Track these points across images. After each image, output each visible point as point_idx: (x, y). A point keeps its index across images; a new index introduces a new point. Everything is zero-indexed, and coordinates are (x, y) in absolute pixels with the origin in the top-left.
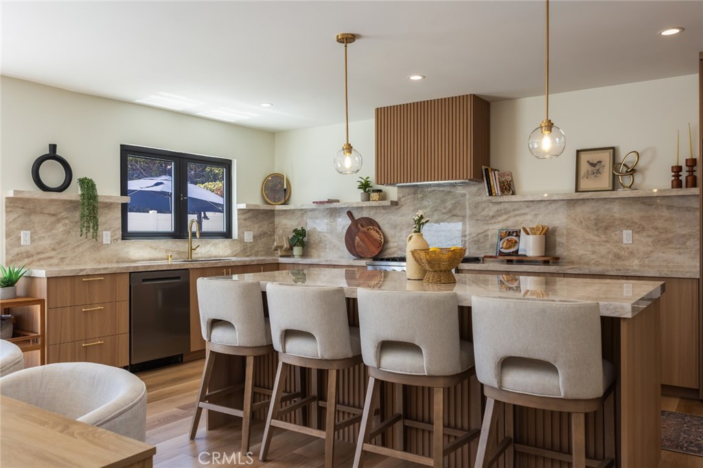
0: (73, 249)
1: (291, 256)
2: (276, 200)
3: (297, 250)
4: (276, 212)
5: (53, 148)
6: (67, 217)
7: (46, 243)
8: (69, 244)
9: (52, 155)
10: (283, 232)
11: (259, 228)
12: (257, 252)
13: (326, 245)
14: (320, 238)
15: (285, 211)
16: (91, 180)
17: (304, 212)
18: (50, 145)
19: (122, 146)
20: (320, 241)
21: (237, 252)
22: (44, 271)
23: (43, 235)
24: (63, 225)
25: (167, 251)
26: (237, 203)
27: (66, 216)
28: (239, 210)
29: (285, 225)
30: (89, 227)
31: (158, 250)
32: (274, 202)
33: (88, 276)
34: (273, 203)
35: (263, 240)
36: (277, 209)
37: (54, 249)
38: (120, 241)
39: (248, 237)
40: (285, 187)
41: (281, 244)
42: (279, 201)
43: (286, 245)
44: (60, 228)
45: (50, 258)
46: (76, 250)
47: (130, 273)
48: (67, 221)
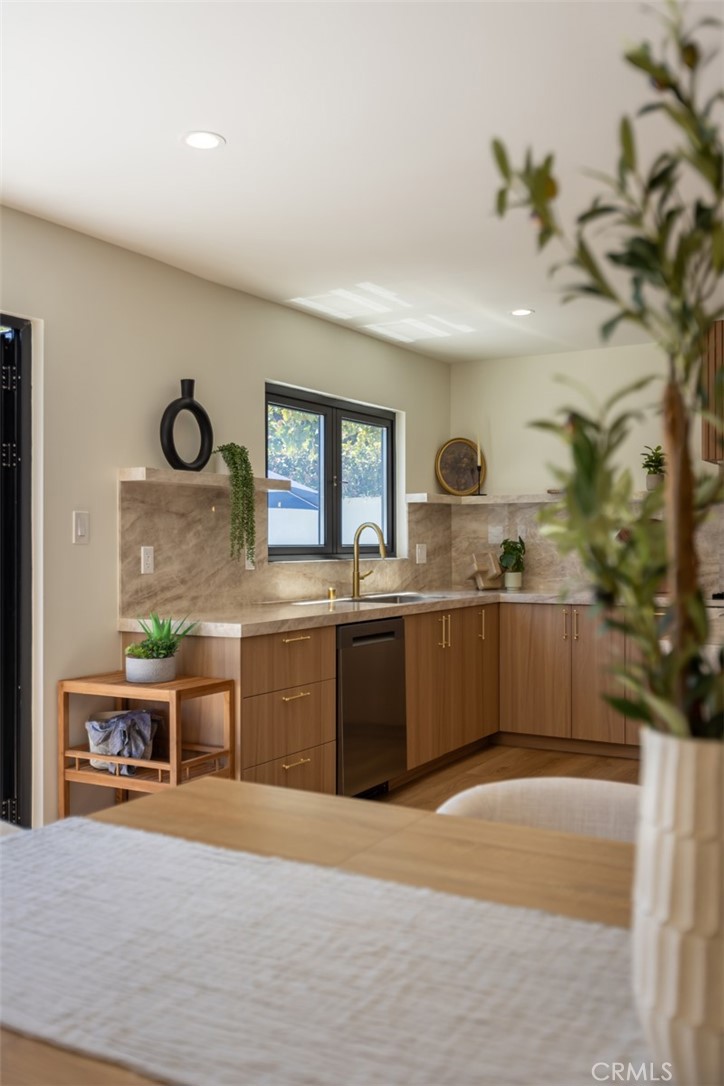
0: (207, 580)
1: (504, 588)
2: (461, 488)
3: (512, 579)
4: (453, 509)
5: (188, 386)
6: (200, 520)
7: (174, 569)
8: (202, 571)
9: (187, 401)
10: (470, 544)
11: (433, 537)
12: (431, 581)
13: (563, 568)
14: (552, 556)
15: (475, 507)
16: (243, 450)
17: (514, 509)
18: (183, 381)
19: (267, 385)
20: (552, 562)
21: (407, 582)
22: (238, 627)
23: (170, 554)
24: (195, 534)
25: (324, 582)
26: (407, 492)
27: (199, 517)
28: (410, 505)
29: (475, 532)
30: (241, 537)
31: (313, 581)
32: (458, 490)
33: (289, 634)
34: (457, 492)
35: (438, 559)
36: (463, 503)
37: (183, 582)
38: (266, 563)
39: (421, 556)
40: (479, 464)
41: (483, 568)
42: (465, 489)
43: (495, 570)
44: (191, 540)
45: (179, 597)
46: (212, 582)
47: (338, 626)
48: (200, 527)
